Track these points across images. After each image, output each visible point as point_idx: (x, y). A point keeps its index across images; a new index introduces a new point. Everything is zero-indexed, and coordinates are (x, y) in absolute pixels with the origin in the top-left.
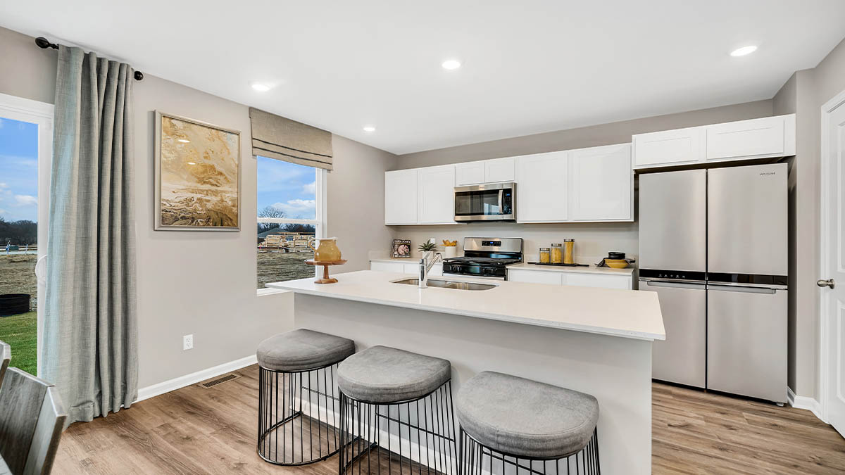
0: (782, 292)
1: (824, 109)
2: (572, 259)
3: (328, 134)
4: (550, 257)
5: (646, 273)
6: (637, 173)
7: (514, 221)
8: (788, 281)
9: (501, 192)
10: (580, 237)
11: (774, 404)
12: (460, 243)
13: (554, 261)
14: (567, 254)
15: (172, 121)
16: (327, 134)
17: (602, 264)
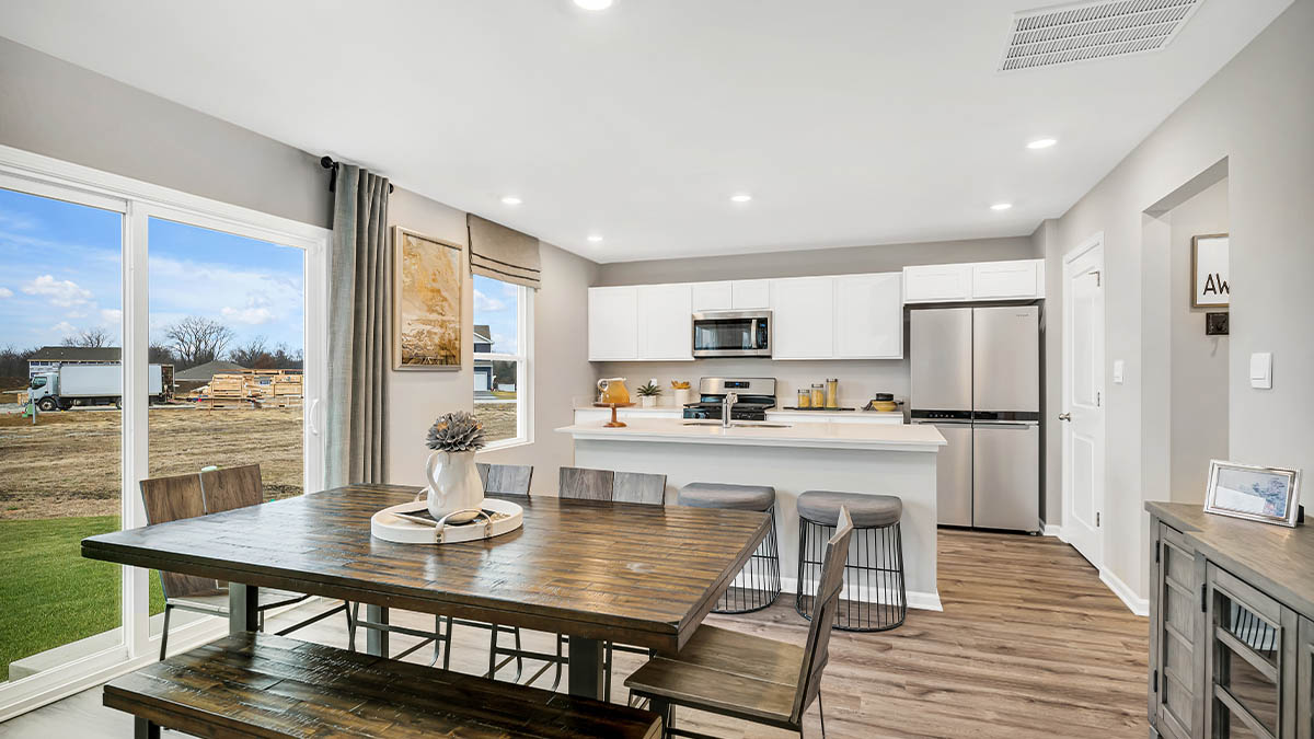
0: (1034, 425)
1: (1066, 258)
2: (835, 401)
3: (535, 240)
4: (810, 401)
5: (916, 414)
6: (908, 308)
7: (770, 357)
8: (1040, 417)
9: (754, 321)
10: (845, 378)
11: (1028, 534)
12: (695, 385)
13: (815, 405)
14: (830, 397)
15: (409, 238)
16: (533, 241)
17: (869, 408)
